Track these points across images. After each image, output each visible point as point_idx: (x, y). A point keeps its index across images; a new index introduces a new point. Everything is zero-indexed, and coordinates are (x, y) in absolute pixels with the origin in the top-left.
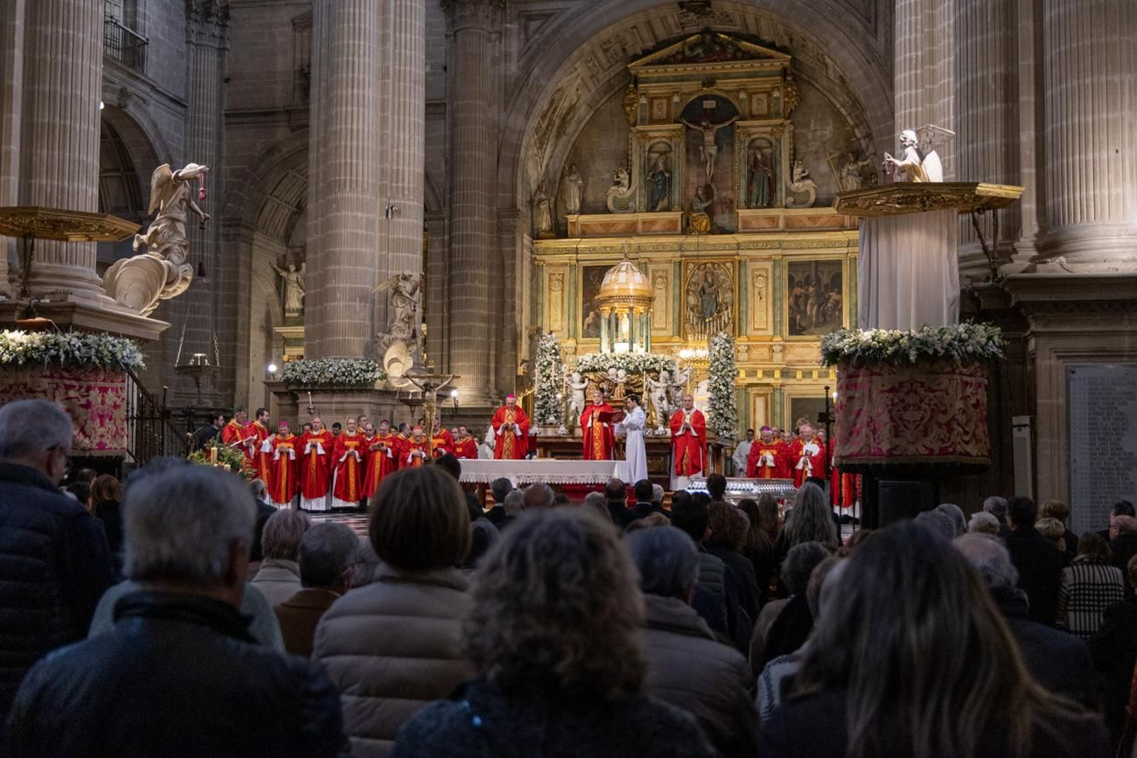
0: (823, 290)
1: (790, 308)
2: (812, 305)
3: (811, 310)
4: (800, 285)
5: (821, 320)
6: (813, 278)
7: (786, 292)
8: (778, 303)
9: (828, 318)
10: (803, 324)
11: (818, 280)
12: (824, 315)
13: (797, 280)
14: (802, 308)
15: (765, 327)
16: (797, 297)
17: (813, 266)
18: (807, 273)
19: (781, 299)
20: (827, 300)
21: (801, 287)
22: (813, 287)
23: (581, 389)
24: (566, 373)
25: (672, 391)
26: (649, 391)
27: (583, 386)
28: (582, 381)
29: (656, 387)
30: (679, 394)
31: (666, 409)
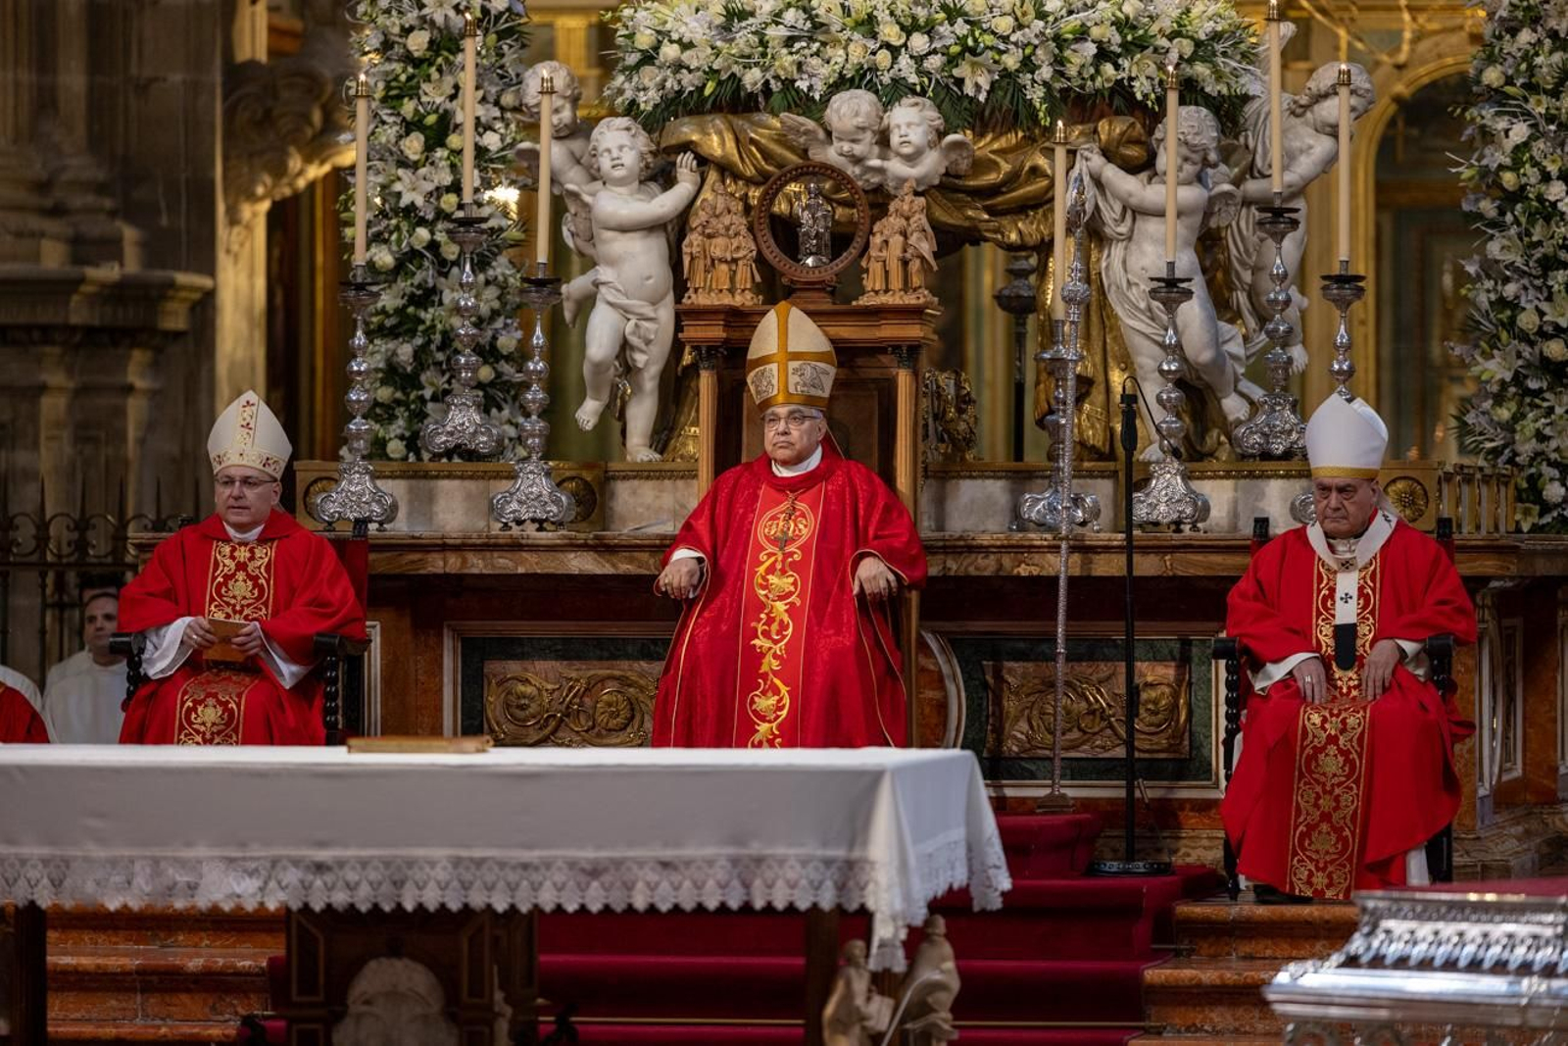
23: (651, 227)
24: (554, 114)
25: (1243, 225)
26: (1092, 233)
27: (666, 203)
28: (661, 176)
29: (1135, 212)
30: (1285, 253)
31: (1200, 349)
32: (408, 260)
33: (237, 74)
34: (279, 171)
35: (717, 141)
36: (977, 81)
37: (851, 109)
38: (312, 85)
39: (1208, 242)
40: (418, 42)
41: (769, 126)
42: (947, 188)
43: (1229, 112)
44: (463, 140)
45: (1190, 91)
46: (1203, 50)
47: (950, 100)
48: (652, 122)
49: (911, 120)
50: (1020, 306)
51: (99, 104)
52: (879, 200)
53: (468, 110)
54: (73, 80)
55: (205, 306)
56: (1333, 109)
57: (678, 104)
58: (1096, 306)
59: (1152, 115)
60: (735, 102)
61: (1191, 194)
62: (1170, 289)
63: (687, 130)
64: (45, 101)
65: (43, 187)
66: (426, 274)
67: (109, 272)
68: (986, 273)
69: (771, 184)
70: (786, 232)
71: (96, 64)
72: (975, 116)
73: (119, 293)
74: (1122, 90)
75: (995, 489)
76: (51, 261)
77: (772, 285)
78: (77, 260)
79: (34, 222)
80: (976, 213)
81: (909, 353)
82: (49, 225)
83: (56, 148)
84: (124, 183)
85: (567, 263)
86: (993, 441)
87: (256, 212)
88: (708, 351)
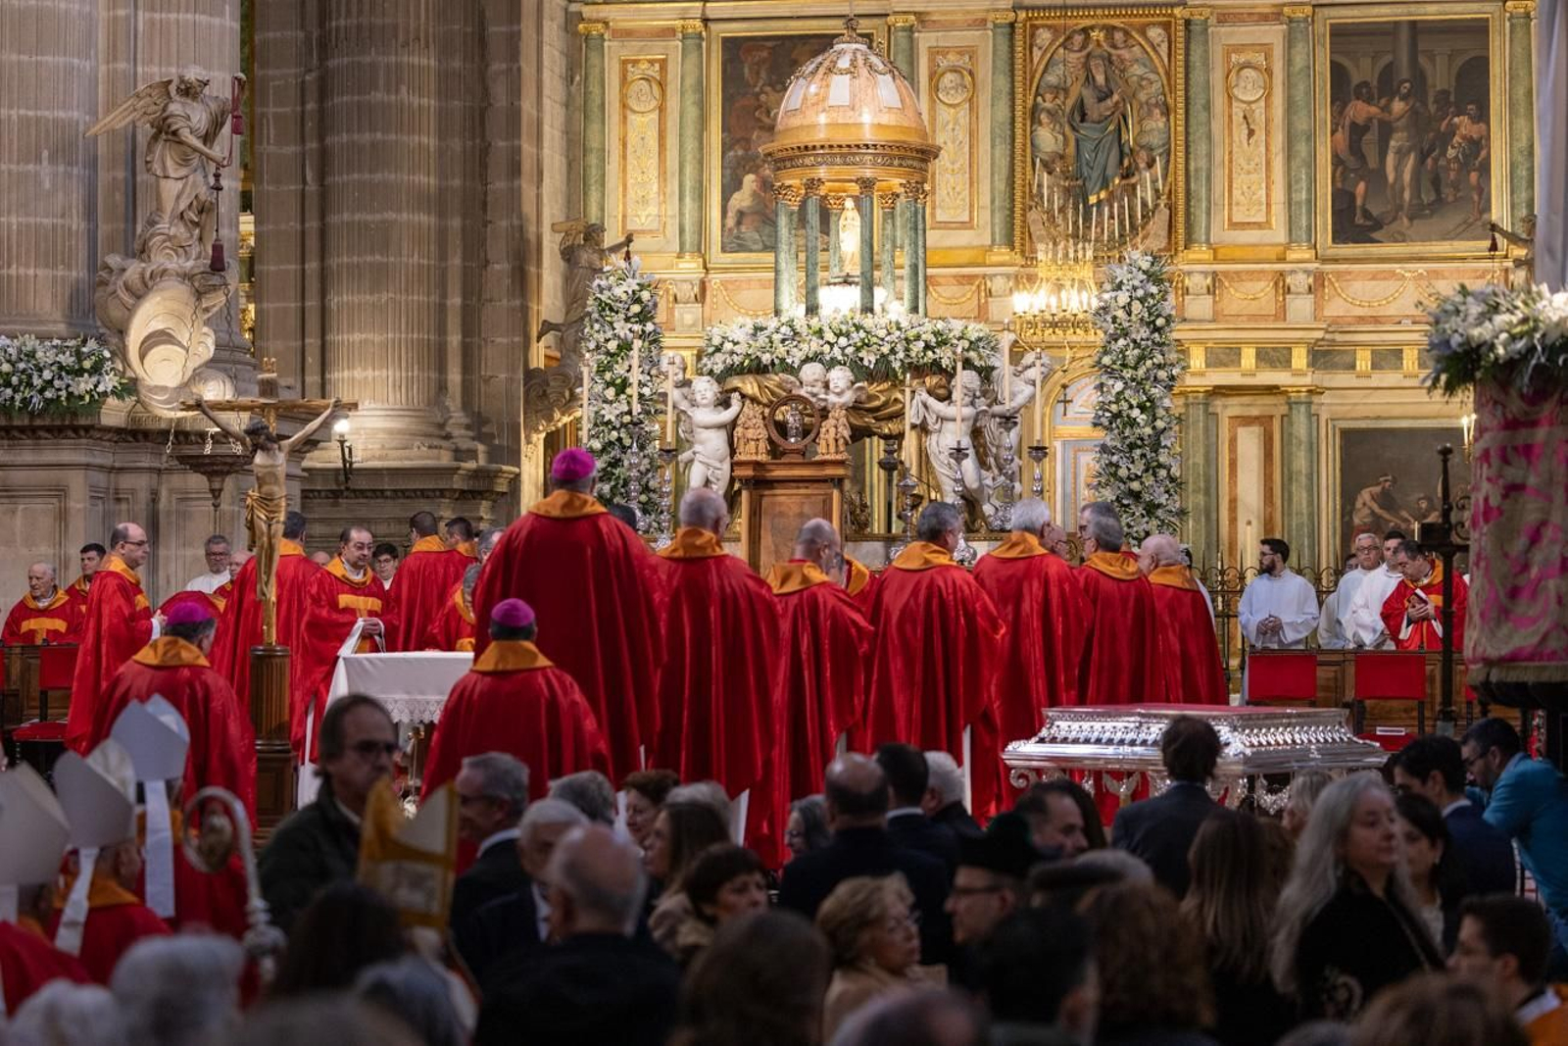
0: (1432, 108)
1: (1337, 161)
2: (1401, 154)
3: (1398, 169)
4: (1364, 92)
5: (1428, 197)
6: (1405, 73)
7: (1325, 114)
8: (1302, 148)
9: (1448, 193)
10: (1375, 211)
11: (1419, 79)
12: (1436, 183)
13: (1356, 79)
14: (1373, 163)
15: (1261, 218)
16: (1357, 131)
17: (1404, 36)
18: (1387, 59)
19: (1311, 137)
20: (1446, 138)
21: (1369, 101)
22: (1403, 98)
23: (720, 427)
24: (675, 374)
25: (992, 426)
26: (922, 429)
27: (726, 415)
28: (725, 404)
29: (942, 419)
30: (1011, 438)
31: (972, 482)
32: (608, 446)
33: (530, 374)
34: (550, 419)
35: (750, 386)
36: (869, 359)
37: (812, 371)
38: (566, 378)
39: (976, 433)
40: (612, 346)
41: (773, 380)
42: (856, 408)
43: (986, 373)
44: (633, 391)
45: (968, 364)
46: (973, 345)
47: (857, 367)
48: (720, 379)
49: (840, 377)
50: (890, 466)
51: (467, 388)
52: (824, 413)
53: (635, 377)
54: (454, 377)
55: (516, 481)
56: (1032, 373)
57: (732, 371)
58: (924, 462)
59: (950, 375)
60: (759, 369)
61: (969, 411)
62: (959, 453)
63: (736, 382)
64: (442, 387)
65: (441, 426)
66: (616, 452)
67: (471, 465)
68: (875, 448)
69: (773, 406)
70: (782, 428)
71: (467, 368)
72: (871, 376)
73: (476, 474)
74: (936, 363)
75: (879, 546)
76: (445, 459)
77: (775, 451)
78: (456, 459)
79: (436, 442)
80: (869, 420)
81: (838, 482)
82: (444, 443)
83: (447, 409)
84: (478, 424)
85: (681, 444)
86: (877, 526)
87: (539, 438)
88: (746, 482)
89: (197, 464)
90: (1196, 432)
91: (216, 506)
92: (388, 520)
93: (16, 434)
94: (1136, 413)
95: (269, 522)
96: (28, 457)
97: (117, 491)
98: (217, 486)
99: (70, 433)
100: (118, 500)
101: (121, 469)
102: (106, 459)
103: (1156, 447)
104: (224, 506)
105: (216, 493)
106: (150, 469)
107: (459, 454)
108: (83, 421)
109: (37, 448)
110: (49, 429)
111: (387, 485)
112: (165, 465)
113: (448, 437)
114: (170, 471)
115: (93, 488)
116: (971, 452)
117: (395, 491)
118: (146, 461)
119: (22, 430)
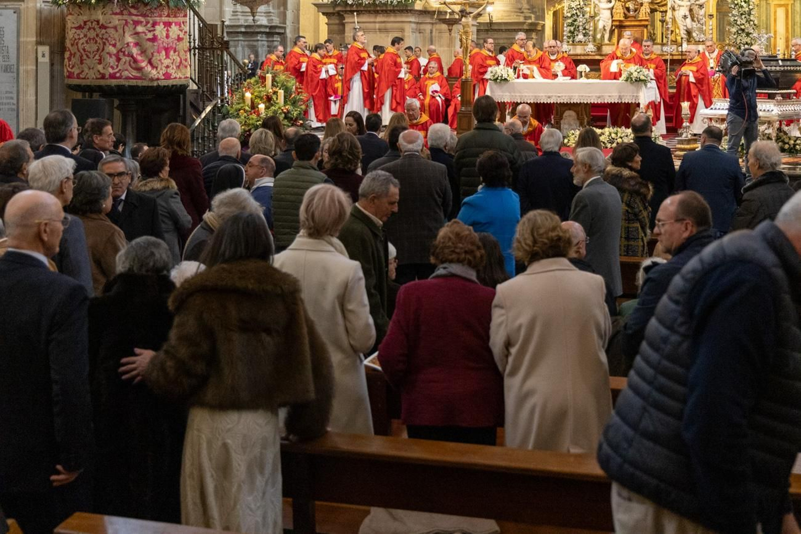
23: (608, 9)
25: (696, 8)
26: (673, 9)
27: (610, 5)
28: (610, 2)
29: (680, 6)
30: (702, 12)
31: (689, 26)
32: (573, 15)
34: (554, 7)
39: (691, 10)
42: (652, 3)
50: (663, 21)
52: (642, 4)
55: (543, 26)
58: (674, 20)
61: (689, 3)
62: (685, 17)
65: (520, 9)
67: (530, 21)
68: (658, 16)
69: (625, 2)
70: (628, 9)
73: (531, 24)
75: (659, 46)
76: (522, 20)
77: (626, 17)
78: (525, 19)
79: (519, 14)
80: (656, 6)
81: (646, 26)
82: (521, 15)
83: (522, 4)
84: (532, 9)
85: (596, 15)
86: (659, 40)
87: (551, 13)
88: (617, 26)
89: (445, 21)
90: (763, 9)
91: (450, 34)
92: (504, 39)
93: (389, 12)
94: (743, 4)
95: (467, 39)
96: (392, 19)
97: (420, 30)
98: (450, 28)
99: (405, 12)
100: (420, 33)
101: (421, 23)
102: (417, 20)
103: (750, 14)
104: (453, 35)
105: (450, 30)
106: (430, 23)
107: (526, 18)
108: (409, 8)
109: (395, 16)
110: (399, 11)
111: (503, 28)
112: (434, 22)
113: (522, 13)
114: (436, 23)
115: (412, 29)
116: (689, 16)
117: (506, 30)
118: (429, 20)
119: (390, 11)
